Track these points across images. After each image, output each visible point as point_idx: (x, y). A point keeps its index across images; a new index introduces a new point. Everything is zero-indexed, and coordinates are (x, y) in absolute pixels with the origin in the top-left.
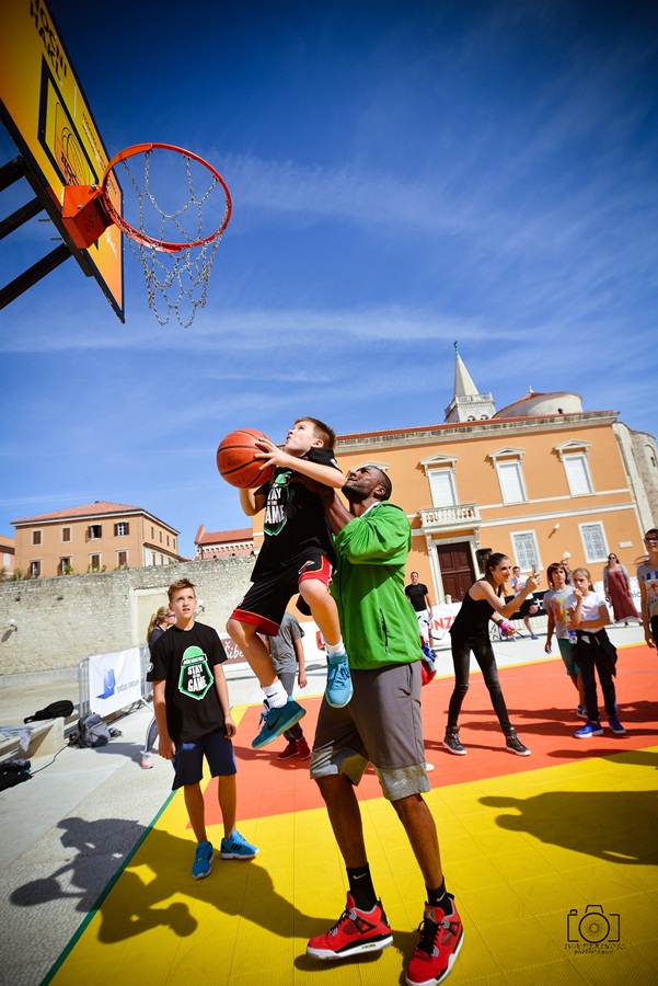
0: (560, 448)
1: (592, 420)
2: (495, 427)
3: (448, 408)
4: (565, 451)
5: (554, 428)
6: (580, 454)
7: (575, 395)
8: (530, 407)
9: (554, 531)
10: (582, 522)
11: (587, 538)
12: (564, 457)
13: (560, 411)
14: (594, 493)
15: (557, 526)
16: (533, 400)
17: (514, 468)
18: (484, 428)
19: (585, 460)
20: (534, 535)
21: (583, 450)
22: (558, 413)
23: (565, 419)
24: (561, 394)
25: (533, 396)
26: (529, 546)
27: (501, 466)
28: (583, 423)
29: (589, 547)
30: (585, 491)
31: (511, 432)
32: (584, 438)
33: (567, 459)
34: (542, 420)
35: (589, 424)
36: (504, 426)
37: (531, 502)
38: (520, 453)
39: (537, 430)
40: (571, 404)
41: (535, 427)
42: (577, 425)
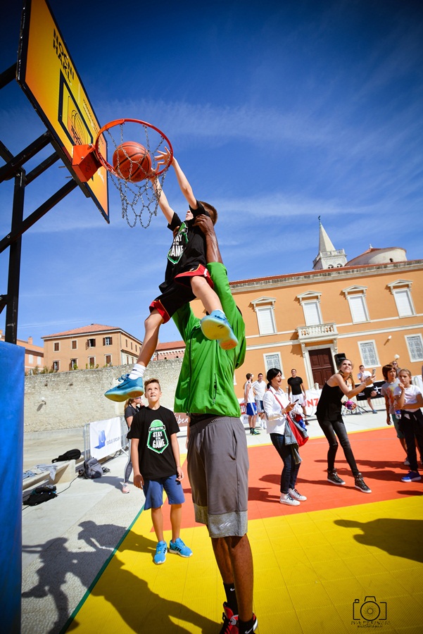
0: (391, 285)
1: (413, 266)
2: (347, 272)
3: (315, 260)
4: (395, 287)
5: (387, 272)
6: (405, 289)
7: (402, 249)
8: (371, 258)
9: (388, 340)
10: (406, 334)
11: (411, 345)
12: (394, 291)
13: (391, 260)
14: (415, 315)
15: (390, 337)
16: (372, 253)
17: (360, 299)
18: (339, 273)
19: (409, 293)
20: (374, 343)
21: (407, 286)
22: (390, 261)
23: (395, 266)
24: (392, 248)
25: (373, 250)
26: (370, 350)
27: (351, 298)
28: (407, 268)
29: (413, 351)
30: (409, 313)
31: (358, 275)
32: (408, 278)
33: (397, 293)
34: (379, 267)
35: (412, 268)
36: (353, 272)
37: (372, 321)
38: (364, 289)
39: (376, 273)
40: (399, 255)
41: (374, 272)
42: (403, 270)
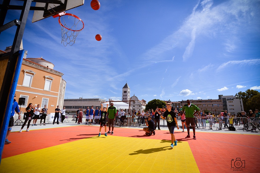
0: (46, 77)
1: (57, 74)
2: (30, 63)
4: (47, 78)
5: (47, 71)
6: (51, 80)
7: (53, 65)
8: (40, 62)
10: (43, 97)
11: (43, 102)
12: (46, 79)
13: (48, 66)
14: (50, 91)
15: (36, 97)
16: (42, 60)
17: (30, 77)
18: (26, 62)
19: (51, 82)
20: (28, 97)
21: (52, 79)
23: (51, 70)
24: (50, 63)
27: (26, 75)
28: (55, 73)
29: (43, 104)
30: (48, 90)
31: (34, 67)
32: (54, 77)
33: (47, 80)
34: (41, 66)
35: (56, 74)
36: (33, 64)
37: (31, 88)
38: (34, 73)
39: (42, 69)
40: (51, 66)
42: (53, 73)
